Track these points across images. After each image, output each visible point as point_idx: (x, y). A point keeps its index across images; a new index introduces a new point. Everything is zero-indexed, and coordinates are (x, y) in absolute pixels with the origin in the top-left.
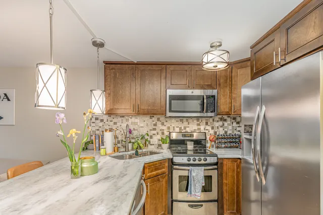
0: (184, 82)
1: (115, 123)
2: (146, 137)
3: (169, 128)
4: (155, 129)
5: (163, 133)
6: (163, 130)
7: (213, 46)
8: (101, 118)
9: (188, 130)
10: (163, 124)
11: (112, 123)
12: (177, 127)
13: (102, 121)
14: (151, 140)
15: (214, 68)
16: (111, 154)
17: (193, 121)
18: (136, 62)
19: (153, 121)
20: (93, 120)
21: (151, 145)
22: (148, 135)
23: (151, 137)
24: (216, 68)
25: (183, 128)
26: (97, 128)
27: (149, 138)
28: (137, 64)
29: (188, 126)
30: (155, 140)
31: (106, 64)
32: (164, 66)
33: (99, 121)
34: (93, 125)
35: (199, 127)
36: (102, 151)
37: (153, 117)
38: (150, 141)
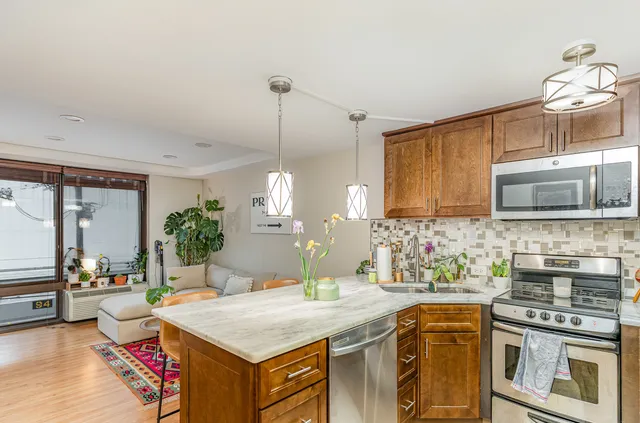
0: (538, 142)
1: (407, 233)
2: (462, 260)
3: (513, 243)
4: (480, 246)
5: (499, 255)
6: (501, 248)
7: (571, 58)
8: (387, 224)
9: (566, 249)
10: (499, 235)
11: (401, 233)
12: (534, 242)
13: (387, 228)
14: (473, 267)
15: (574, 107)
16: (385, 282)
17: (581, 229)
18: (432, 122)
19: (477, 229)
20: (375, 226)
21: (474, 276)
22: (465, 257)
23: (473, 261)
24: (581, 105)
25: (551, 246)
26: (380, 240)
27: (468, 262)
28: (436, 125)
29: (567, 240)
30: (482, 268)
31: (387, 136)
32: (487, 117)
33: (383, 229)
34: (374, 234)
35: (602, 244)
36: (372, 276)
37: (478, 220)
38: (469, 270)
